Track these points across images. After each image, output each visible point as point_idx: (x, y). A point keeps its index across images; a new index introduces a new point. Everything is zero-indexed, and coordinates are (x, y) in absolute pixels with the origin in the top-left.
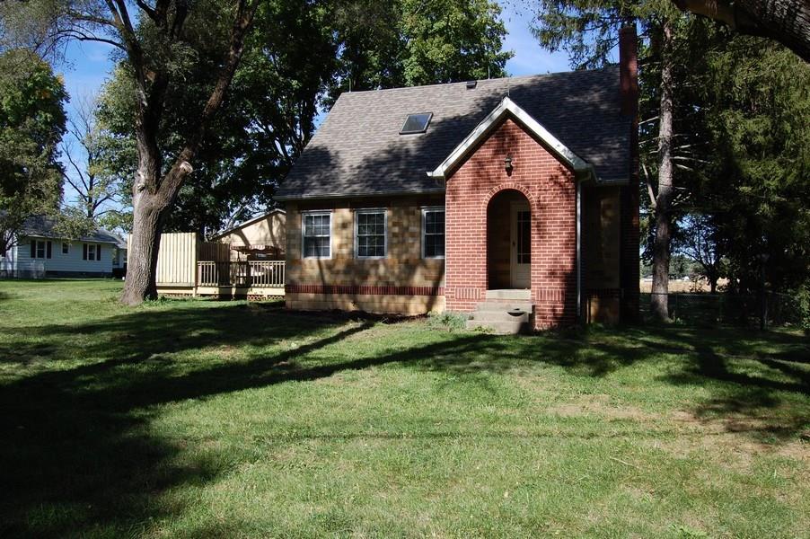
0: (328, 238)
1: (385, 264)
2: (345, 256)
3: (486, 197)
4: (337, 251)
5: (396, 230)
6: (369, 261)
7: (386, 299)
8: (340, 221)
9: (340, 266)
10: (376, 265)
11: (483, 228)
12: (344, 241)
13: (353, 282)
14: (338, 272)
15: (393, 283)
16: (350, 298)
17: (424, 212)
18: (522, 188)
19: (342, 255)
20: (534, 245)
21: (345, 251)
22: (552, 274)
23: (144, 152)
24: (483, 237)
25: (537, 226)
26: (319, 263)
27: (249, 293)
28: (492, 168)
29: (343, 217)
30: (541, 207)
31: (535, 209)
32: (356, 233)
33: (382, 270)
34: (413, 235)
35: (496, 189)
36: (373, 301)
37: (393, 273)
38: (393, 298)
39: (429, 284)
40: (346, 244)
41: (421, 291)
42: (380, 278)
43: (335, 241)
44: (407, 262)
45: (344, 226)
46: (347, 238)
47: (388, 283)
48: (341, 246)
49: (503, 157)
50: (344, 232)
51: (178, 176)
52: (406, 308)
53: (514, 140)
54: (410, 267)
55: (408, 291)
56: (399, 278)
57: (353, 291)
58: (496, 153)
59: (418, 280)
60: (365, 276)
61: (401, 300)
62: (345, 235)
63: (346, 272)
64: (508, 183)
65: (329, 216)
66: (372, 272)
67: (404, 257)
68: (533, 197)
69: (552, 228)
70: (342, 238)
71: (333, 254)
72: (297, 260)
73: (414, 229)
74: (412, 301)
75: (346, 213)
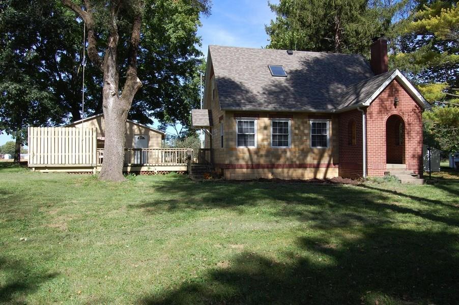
0: (254, 135)
1: (290, 151)
2: (266, 146)
3: (386, 118)
4: (260, 142)
5: (297, 132)
6: (281, 149)
7: (291, 170)
8: (263, 125)
9: (263, 152)
10: (285, 152)
11: (384, 133)
12: (265, 137)
13: (271, 161)
14: (262, 156)
15: (295, 162)
16: (269, 171)
17: (311, 122)
18: (401, 114)
19: (264, 145)
20: (406, 142)
21: (266, 143)
22: (414, 156)
23: (113, 67)
24: (384, 138)
25: (408, 133)
26: (249, 150)
27: (141, 170)
28: (388, 103)
29: (265, 123)
30: (409, 124)
31: (406, 125)
32: (272, 133)
33: (288, 154)
34: (306, 135)
35: (390, 115)
36: (283, 172)
37: (295, 156)
38: (295, 170)
39: (315, 162)
40: (267, 139)
41: (311, 166)
42: (288, 159)
43: (259, 137)
44: (303, 150)
45: (265, 128)
46: (267, 135)
47: (292, 162)
48: (263, 140)
49: (392, 99)
50: (265, 132)
51: (136, 87)
52: (303, 175)
53: (397, 90)
54: (305, 153)
55: (303, 166)
56: (298, 159)
57: (272, 166)
58: (389, 96)
59: (310, 160)
60: (278, 157)
61: (300, 171)
62: (265, 134)
63: (267, 156)
64: (395, 112)
65: (254, 122)
66: (283, 155)
67: (301, 147)
68: (405, 119)
69: (413, 134)
70: (264, 135)
71: (258, 145)
72: (233, 148)
73: (306, 131)
74: (306, 172)
75: (266, 121)
